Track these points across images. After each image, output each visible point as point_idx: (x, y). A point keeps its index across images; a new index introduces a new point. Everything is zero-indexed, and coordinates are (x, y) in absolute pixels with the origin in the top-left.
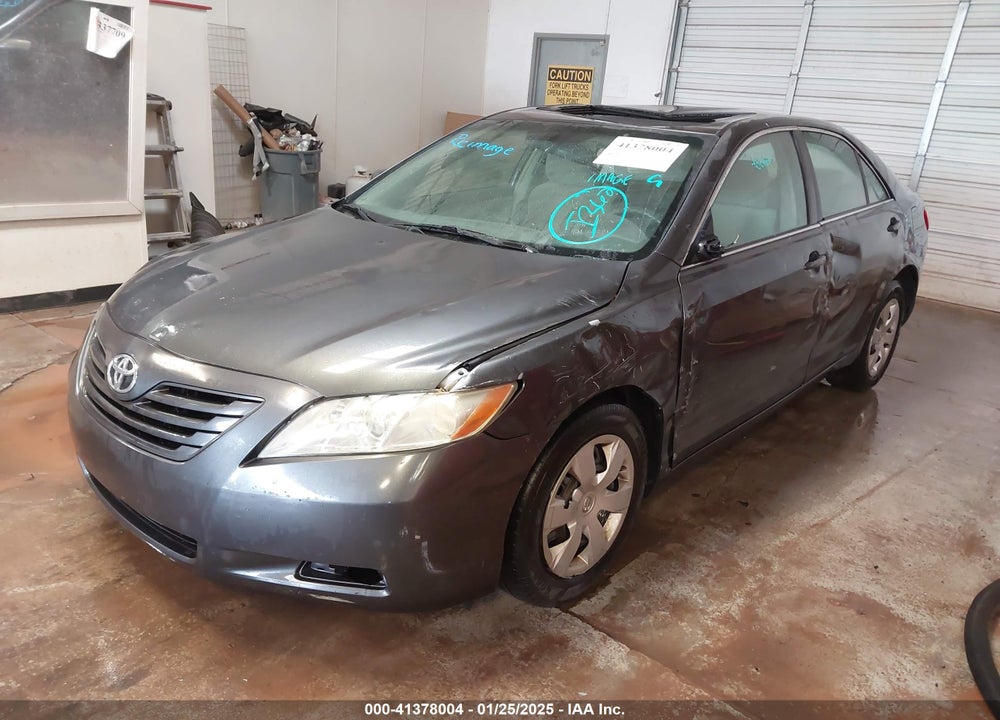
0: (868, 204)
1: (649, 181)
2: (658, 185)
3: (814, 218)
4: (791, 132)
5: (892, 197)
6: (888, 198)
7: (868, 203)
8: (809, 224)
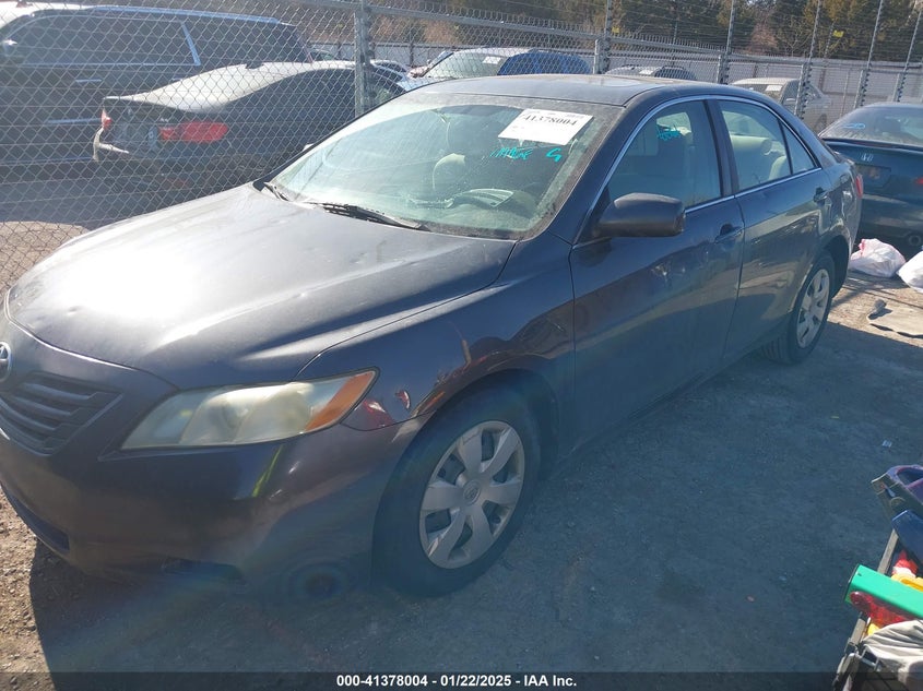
0: (792, 174)
1: (548, 155)
2: (557, 160)
3: (728, 189)
4: (705, 101)
5: (820, 166)
6: (815, 167)
7: (791, 172)
8: (722, 196)
